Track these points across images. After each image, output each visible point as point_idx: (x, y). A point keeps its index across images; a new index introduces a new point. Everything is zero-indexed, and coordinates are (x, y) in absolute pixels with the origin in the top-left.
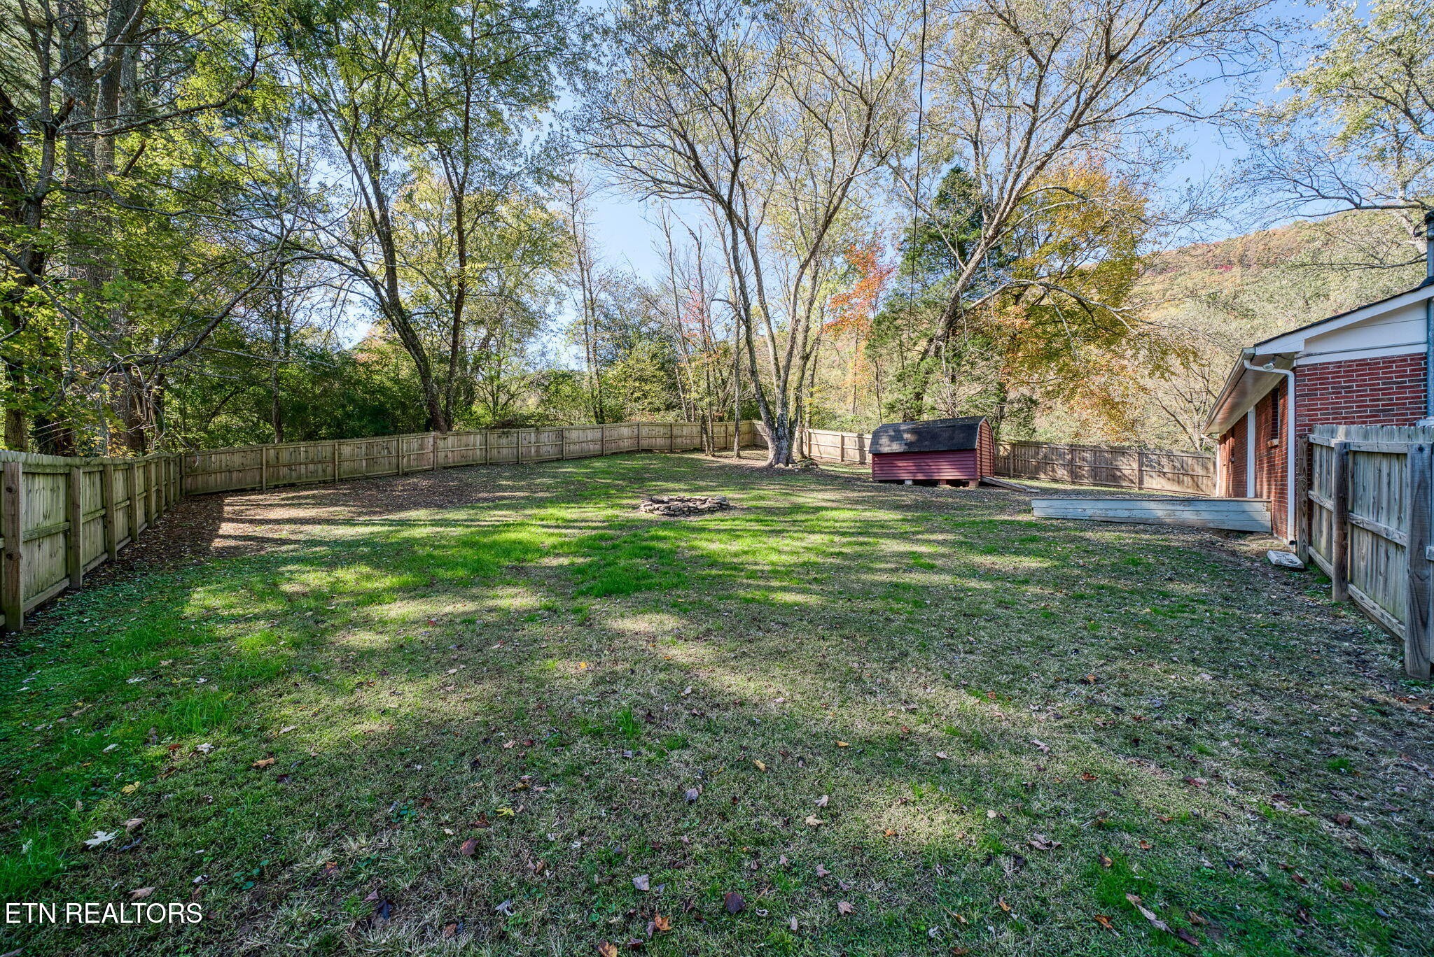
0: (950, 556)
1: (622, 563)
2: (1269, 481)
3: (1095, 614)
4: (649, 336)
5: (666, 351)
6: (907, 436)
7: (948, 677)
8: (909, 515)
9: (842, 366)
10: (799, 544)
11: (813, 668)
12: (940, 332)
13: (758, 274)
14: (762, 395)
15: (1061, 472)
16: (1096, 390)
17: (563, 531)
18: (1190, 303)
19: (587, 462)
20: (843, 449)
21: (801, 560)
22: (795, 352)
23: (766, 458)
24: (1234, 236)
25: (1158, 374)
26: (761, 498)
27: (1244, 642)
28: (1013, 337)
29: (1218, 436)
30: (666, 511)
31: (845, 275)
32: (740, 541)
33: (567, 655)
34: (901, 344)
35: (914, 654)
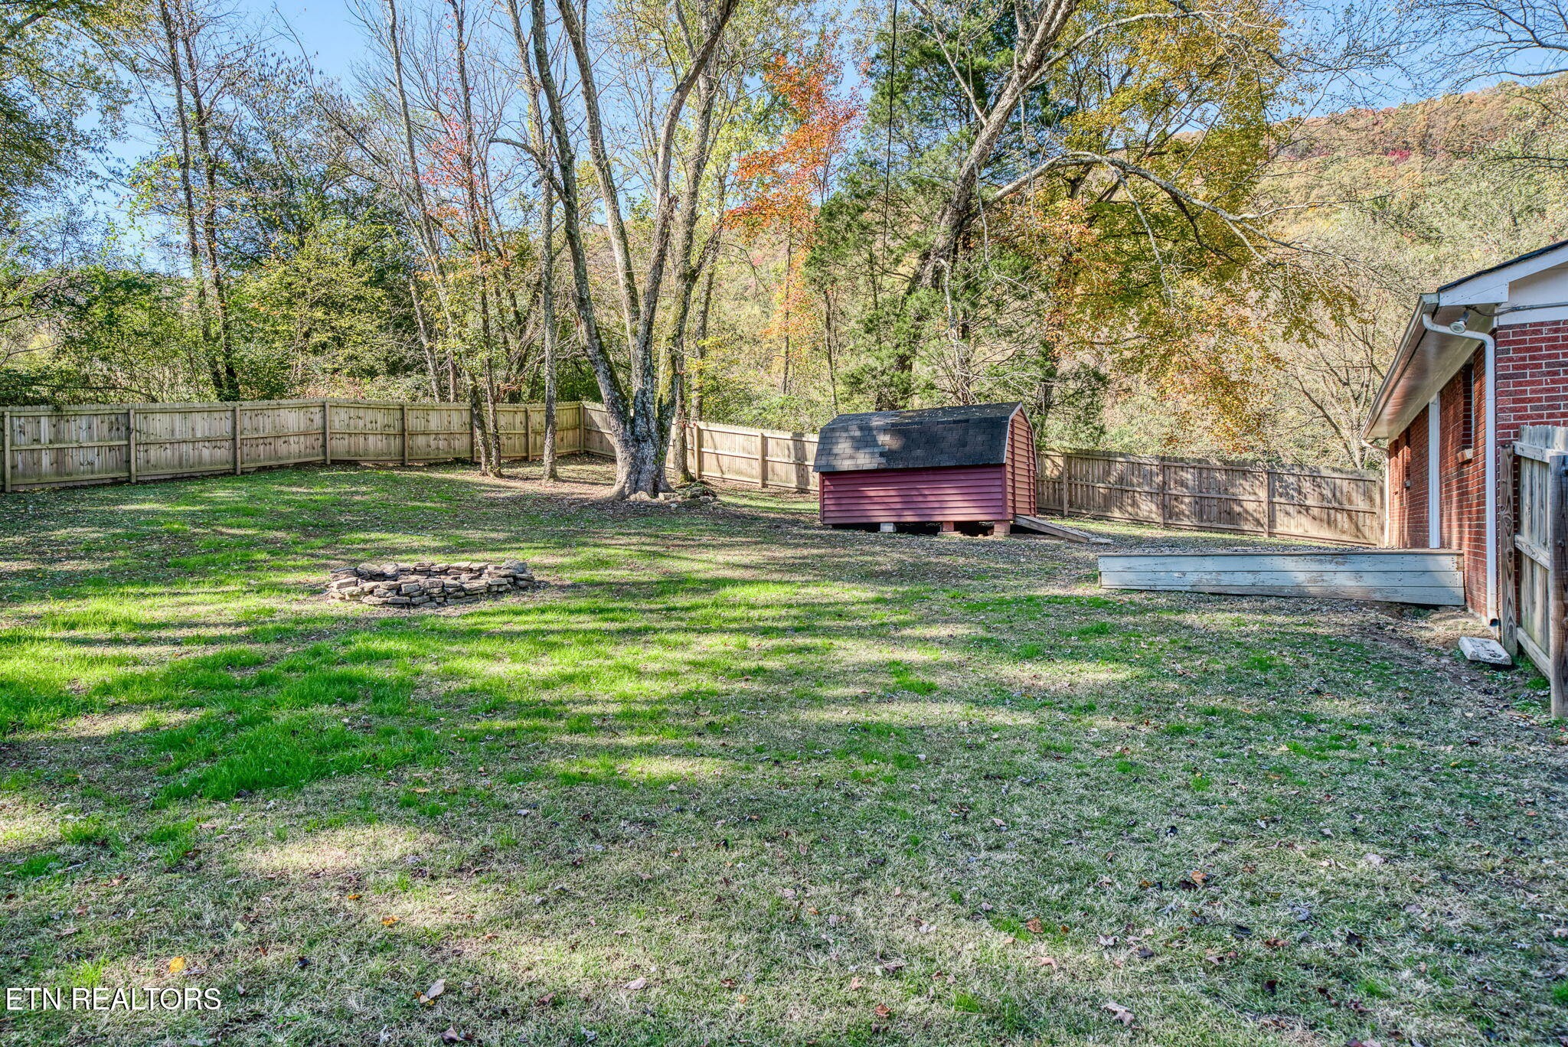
0: (961, 666)
1: (283, 717)
2: (1460, 520)
3: (1202, 760)
4: (349, 207)
5: (388, 244)
6: (885, 439)
7: (959, 899)
8: (889, 591)
9: (762, 296)
10: (678, 655)
11: (706, 906)
12: (941, 242)
13: (590, 96)
14: (602, 351)
15: (1148, 508)
16: (1202, 360)
17: (131, 651)
18: (1345, 214)
19: (193, 488)
20: (765, 462)
21: (683, 688)
22: (669, 263)
23: (610, 481)
24: (1412, 99)
25: (1297, 335)
26: (603, 563)
27: (1428, 795)
28: (1067, 259)
29: (1386, 444)
30: (391, 596)
31: (766, 115)
32: (556, 656)
33: (133, 945)
34: (872, 261)
35: (897, 859)
